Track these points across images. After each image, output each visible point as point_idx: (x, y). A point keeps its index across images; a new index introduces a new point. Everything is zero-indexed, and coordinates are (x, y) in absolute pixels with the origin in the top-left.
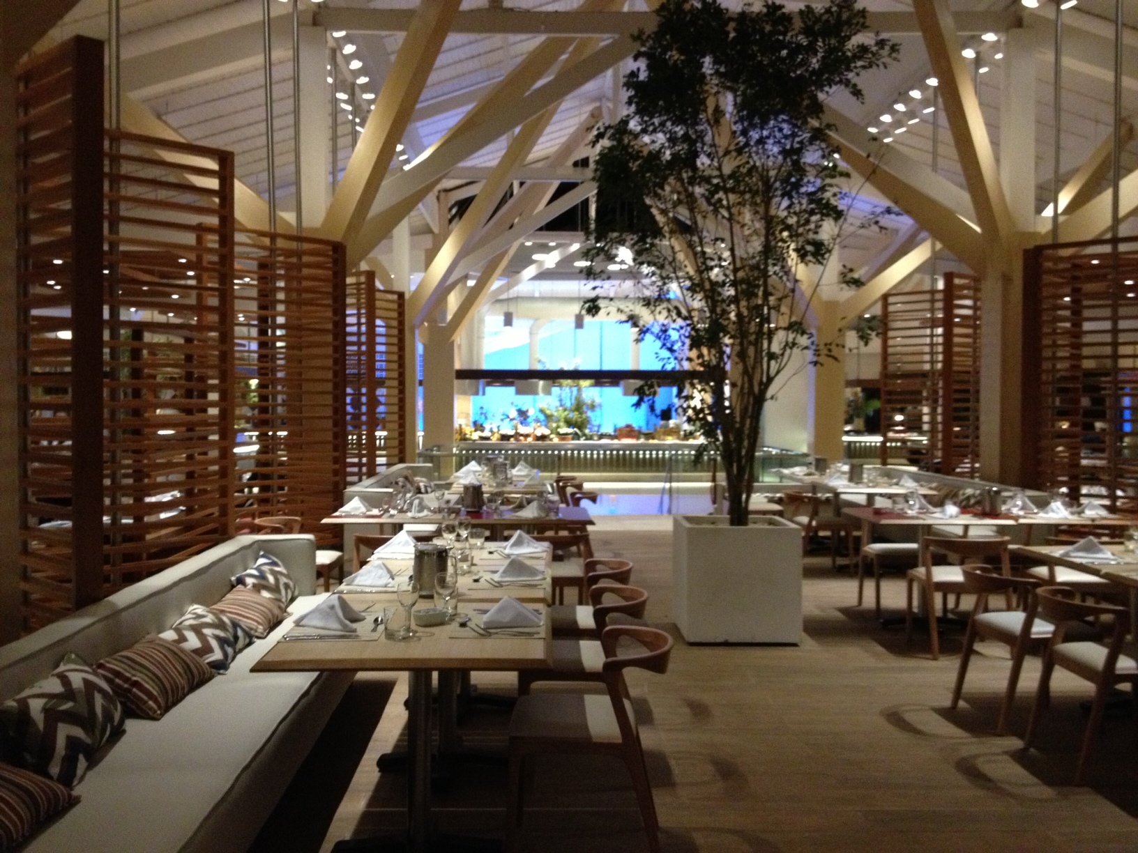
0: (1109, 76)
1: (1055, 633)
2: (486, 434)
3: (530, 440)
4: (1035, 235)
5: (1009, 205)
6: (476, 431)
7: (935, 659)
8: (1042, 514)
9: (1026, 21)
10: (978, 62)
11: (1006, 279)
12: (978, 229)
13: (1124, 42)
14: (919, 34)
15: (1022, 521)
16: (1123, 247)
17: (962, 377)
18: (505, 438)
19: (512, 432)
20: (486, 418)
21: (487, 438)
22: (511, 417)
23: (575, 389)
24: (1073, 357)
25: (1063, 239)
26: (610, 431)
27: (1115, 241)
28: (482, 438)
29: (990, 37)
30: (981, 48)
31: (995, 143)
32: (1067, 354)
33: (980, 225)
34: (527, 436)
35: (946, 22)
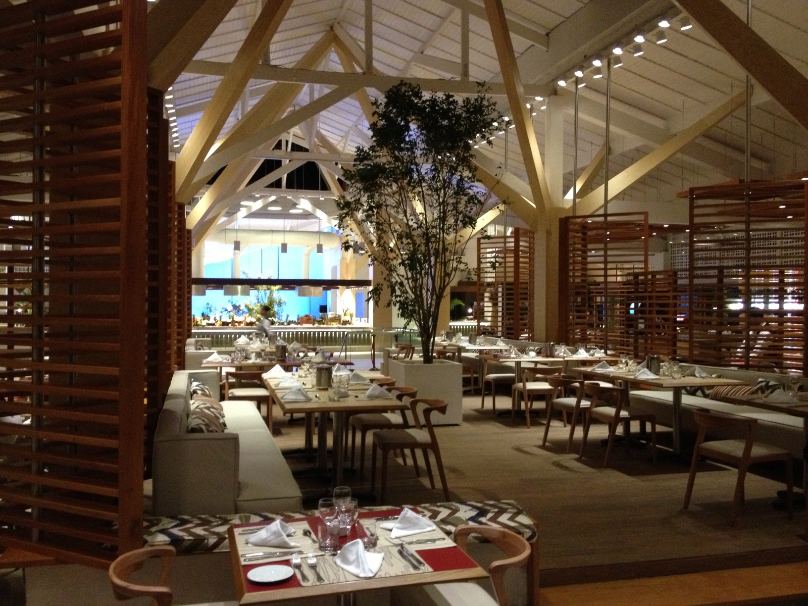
0: (603, 124)
1: (591, 405)
2: (212, 321)
3: (242, 325)
4: (563, 209)
5: (550, 191)
6: (204, 319)
7: (528, 428)
8: (575, 356)
9: (558, 92)
10: (532, 110)
11: (549, 233)
12: (534, 206)
13: (611, 106)
14: (506, 96)
15: (566, 359)
16: (609, 219)
17: (524, 286)
18: (225, 324)
19: (230, 321)
20: (210, 310)
21: (213, 325)
22: (229, 310)
23: (268, 292)
24: (583, 275)
25: (579, 213)
26: (295, 319)
27: (606, 215)
28: (208, 324)
29: (539, 99)
30: (534, 103)
31: (542, 154)
32: (580, 274)
33: (535, 204)
34: (240, 323)
35: (520, 90)
